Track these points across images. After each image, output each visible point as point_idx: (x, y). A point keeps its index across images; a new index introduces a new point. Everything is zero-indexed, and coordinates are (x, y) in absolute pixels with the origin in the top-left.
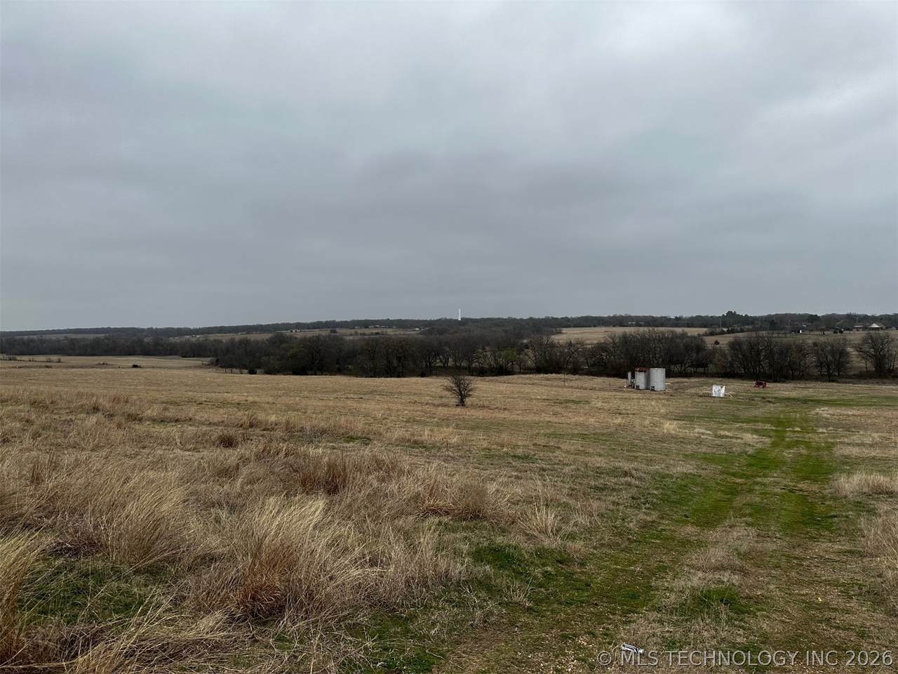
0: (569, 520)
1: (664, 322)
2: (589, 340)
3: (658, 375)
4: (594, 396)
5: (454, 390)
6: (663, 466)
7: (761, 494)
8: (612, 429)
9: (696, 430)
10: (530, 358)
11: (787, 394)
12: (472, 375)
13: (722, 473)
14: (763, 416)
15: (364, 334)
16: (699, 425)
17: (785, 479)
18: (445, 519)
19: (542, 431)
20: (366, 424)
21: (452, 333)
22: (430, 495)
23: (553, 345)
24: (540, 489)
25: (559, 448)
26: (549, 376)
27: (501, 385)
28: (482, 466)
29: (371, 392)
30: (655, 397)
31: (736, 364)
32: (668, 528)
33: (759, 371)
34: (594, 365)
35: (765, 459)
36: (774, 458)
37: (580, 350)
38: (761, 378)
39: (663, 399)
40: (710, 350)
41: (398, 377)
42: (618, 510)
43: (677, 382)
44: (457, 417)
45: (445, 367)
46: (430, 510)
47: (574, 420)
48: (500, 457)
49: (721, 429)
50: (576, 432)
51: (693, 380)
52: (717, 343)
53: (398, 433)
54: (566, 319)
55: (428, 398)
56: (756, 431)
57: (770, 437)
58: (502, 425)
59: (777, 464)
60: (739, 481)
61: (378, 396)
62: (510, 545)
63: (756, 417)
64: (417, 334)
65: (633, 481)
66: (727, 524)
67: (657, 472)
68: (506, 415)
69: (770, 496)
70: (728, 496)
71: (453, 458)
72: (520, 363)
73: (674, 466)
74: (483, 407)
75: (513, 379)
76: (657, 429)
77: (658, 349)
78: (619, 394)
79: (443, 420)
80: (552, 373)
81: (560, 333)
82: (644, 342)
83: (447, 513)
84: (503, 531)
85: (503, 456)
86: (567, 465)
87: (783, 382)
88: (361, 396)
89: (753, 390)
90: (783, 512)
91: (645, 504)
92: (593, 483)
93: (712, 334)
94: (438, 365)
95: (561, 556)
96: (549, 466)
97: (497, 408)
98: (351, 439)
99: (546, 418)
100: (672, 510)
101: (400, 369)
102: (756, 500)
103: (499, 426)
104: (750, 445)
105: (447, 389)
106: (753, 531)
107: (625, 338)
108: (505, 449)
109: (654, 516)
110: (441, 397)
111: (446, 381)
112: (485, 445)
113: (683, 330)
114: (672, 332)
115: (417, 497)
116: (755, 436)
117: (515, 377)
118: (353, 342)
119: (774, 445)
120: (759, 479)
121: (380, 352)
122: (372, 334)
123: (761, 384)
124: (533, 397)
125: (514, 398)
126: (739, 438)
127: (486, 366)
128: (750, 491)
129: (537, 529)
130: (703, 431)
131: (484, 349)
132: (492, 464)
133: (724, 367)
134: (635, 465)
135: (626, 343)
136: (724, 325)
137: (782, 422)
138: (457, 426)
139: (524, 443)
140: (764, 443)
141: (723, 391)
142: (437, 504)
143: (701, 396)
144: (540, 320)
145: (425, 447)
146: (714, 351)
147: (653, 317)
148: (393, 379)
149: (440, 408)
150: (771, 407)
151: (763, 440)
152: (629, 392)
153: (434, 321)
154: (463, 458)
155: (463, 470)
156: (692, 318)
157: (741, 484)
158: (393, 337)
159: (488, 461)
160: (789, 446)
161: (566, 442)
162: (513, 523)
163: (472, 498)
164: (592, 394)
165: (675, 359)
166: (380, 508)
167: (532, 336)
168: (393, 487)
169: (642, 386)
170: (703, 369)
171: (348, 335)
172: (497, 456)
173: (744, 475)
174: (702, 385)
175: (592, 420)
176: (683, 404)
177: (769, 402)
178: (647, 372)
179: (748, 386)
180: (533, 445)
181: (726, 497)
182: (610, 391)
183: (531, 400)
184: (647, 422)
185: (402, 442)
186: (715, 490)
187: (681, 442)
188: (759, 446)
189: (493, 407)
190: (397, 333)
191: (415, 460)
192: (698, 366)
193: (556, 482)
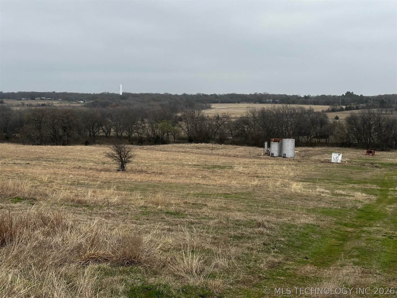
0: (211, 263)
1: (295, 100)
2: (234, 114)
3: (289, 144)
4: (237, 162)
5: (116, 157)
6: (290, 218)
7: (367, 240)
8: (250, 190)
9: (318, 190)
10: (183, 129)
11: (391, 160)
12: (132, 144)
13: (337, 223)
14: (371, 178)
15: (31, 105)
16: (320, 186)
17: (386, 228)
18: (104, 265)
19: (192, 192)
20: (32, 186)
21: (114, 106)
22: (92, 246)
23: (203, 119)
24: (188, 238)
25: (205, 205)
26: (199, 145)
27: (158, 153)
28: (138, 221)
29: (38, 159)
30: (286, 162)
31: (352, 136)
32: (292, 267)
33: (370, 142)
34: (237, 136)
35: (370, 213)
36: (379, 212)
37: (226, 123)
38: (371, 148)
39: (292, 164)
40: (331, 124)
41: (64, 144)
42: (252, 254)
43: (304, 151)
44: (117, 180)
45: (107, 136)
46: (92, 258)
47: (218, 182)
48: (155, 213)
49: (337, 189)
50: (221, 192)
51: (317, 149)
52: (337, 118)
53: (64, 194)
54: (215, 96)
55: (92, 164)
56: (365, 191)
57: (376, 195)
58: (158, 187)
59: (380, 216)
60: (350, 230)
61: (44, 162)
62: (160, 284)
63: (365, 179)
64: (83, 106)
65: (265, 230)
66: (338, 264)
67: (284, 224)
68: (161, 178)
69: (373, 241)
70: (341, 242)
71: (113, 215)
72: (175, 133)
73: (299, 218)
74: (141, 171)
75: (168, 147)
76: (287, 189)
77: (290, 123)
78: (257, 161)
79: (105, 183)
80: (201, 143)
81: (210, 108)
82: (279, 116)
83: (106, 260)
84: (155, 273)
85: (158, 213)
86: (212, 219)
87: (389, 151)
88: (28, 162)
89: (364, 157)
90: (383, 254)
91: (274, 249)
92: (232, 233)
93: (333, 111)
94: (101, 134)
95: (203, 291)
96: (196, 221)
97: (154, 172)
98: (19, 199)
99: (195, 180)
100: (295, 254)
101: (66, 138)
102: (362, 245)
103: (155, 188)
104: (359, 201)
105: (109, 156)
106: (358, 269)
107: (263, 113)
108: (159, 207)
109: (281, 258)
110: (104, 163)
111: (108, 149)
112: (142, 203)
113: (310, 107)
114: (302, 108)
115: (79, 247)
116: (364, 195)
117: (170, 145)
118: (20, 112)
119: (379, 201)
120: (365, 229)
121: (46, 122)
122: (39, 105)
123: (371, 152)
124: (186, 163)
125: (168, 164)
126: (352, 196)
127: (144, 136)
128: (358, 237)
129: (184, 271)
130: (322, 190)
131: (142, 121)
132: (148, 220)
133: (341, 138)
134: (267, 218)
135: (264, 117)
136: (343, 103)
137: (386, 183)
138: (118, 188)
139: (177, 202)
140: (371, 200)
141: (340, 157)
142: (98, 253)
143: (323, 162)
144: (192, 96)
145: (88, 206)
146: (334, 125)
147: (287, 96)
148: (59, 147)
149: (103, 173)
150: (378, 171)
151: (370, 197)
152: (265, 159)
153: (97, 94)
154: (122, 215)
155: (122, 225)
156: (318, 97)
157: (351, 232)
158: (59, 108)
159: (144, 217)
160: (390, 202)
161: (212, 200)
162: (164, 266)
163: (129, 247)
164: (235, 161)
165: (303, 131)
166: (45, 257)
167: (186, 110)
168: (58, 239)
169: (276, 154)
170: (325, 139)
171: (15, 106)
172: (152, 212)
173: (354, 225)
174: (323, 153)
175: (234, 182)
176: (309, 169)
177: (376, 167)
178: (280, 142)
179: (360, 154)
180: (184, 203)
181: (338, 242)
182: (250, 158)
183: (183, 165)
184: (278, 184)
185: (66, 201)
186: (330, 237)
187: (305, 199)
188: (367, 202)
189: (150, 172)
190: (62, 105)
191: (79, 217)
192: (322, 137)
193: (202, 232)
